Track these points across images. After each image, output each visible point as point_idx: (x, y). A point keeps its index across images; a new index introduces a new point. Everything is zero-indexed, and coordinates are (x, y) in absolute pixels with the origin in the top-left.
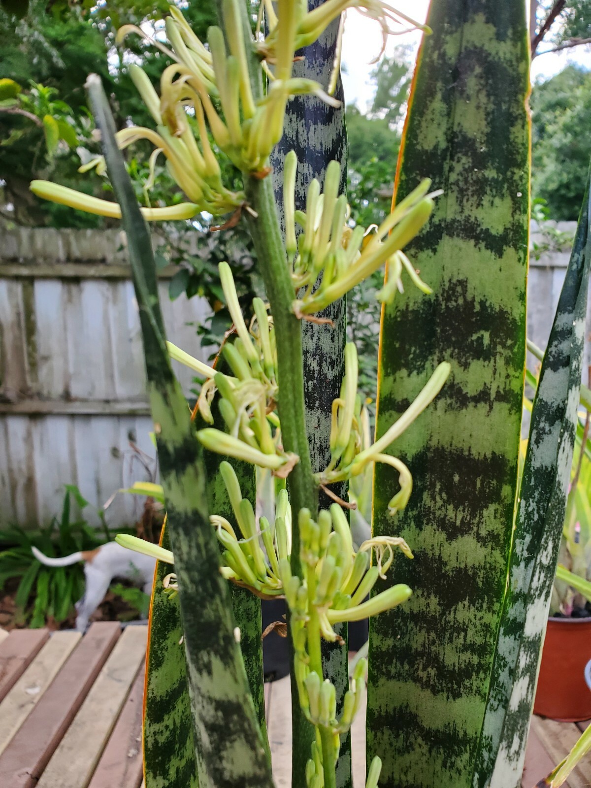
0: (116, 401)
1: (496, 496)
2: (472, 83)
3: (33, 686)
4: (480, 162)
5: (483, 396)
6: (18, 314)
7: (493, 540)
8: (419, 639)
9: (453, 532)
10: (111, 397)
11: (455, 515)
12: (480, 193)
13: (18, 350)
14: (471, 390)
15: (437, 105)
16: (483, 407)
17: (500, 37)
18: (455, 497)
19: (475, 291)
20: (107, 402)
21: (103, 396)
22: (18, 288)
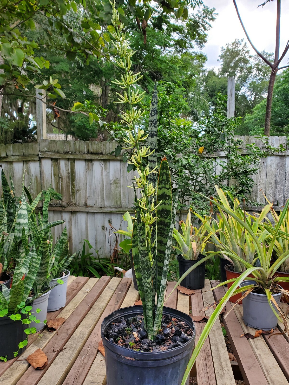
0: (104, 207)
1: (169, 214)
2: (164, 175)
3: (87, 289)
4: (166, 182)
5: (168, 204)
6: (69, 173)
7: (169, 219)
8: (163, 232)
9: (166, 218)
10: (103, 206)
11: (166, 216)
12: (166, 184)
13: (68, 187)
14: (166, 203)
15: (161, 177)
16: (168, 205)
17: (167, 171)
18: (166, 215)
19: (166, 193)
20: (101, 208)
21: (100, 206)
22: (69, 163)
